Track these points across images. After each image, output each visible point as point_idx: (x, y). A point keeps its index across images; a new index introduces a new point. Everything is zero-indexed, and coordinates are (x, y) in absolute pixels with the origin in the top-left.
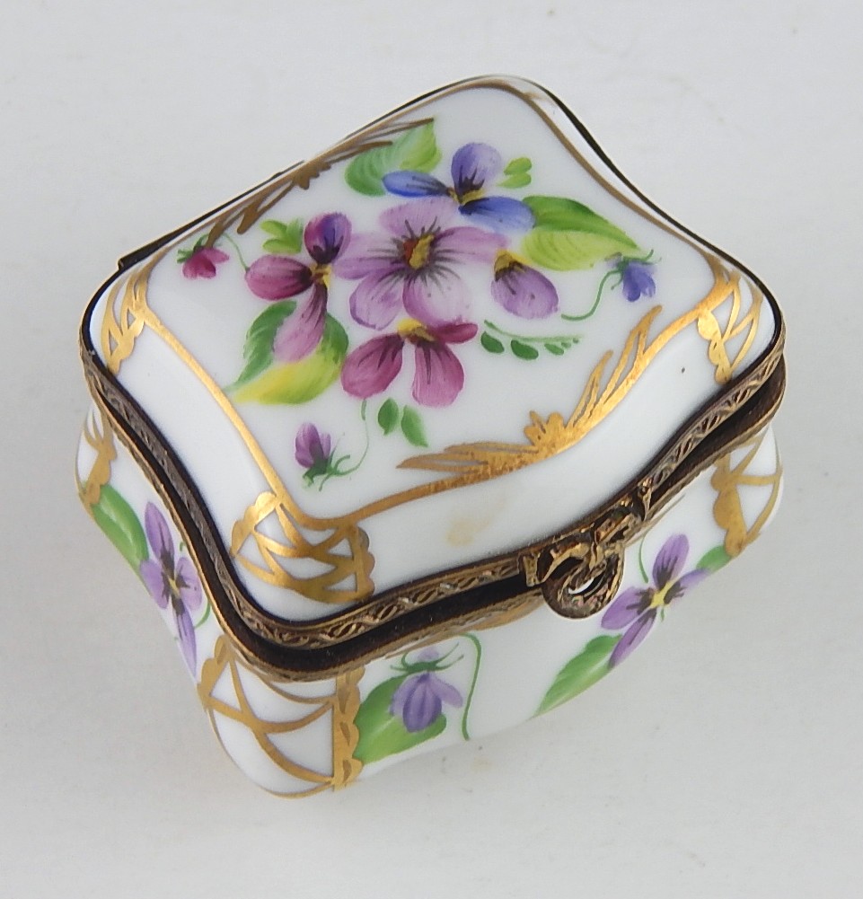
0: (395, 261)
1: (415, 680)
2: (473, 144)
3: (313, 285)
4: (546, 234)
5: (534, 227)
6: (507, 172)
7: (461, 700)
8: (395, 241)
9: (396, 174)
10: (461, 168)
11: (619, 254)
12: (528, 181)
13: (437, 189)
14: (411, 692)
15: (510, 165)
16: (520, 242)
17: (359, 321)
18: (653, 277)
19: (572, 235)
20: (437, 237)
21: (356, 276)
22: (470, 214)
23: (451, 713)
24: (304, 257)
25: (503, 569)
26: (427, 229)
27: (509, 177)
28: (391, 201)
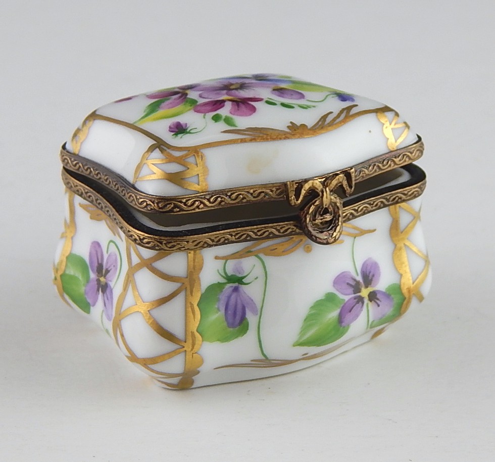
1: (231, 289)
7: (257, 311)
14: (229, 297)
23: (251, 318)
25: (277, 190)
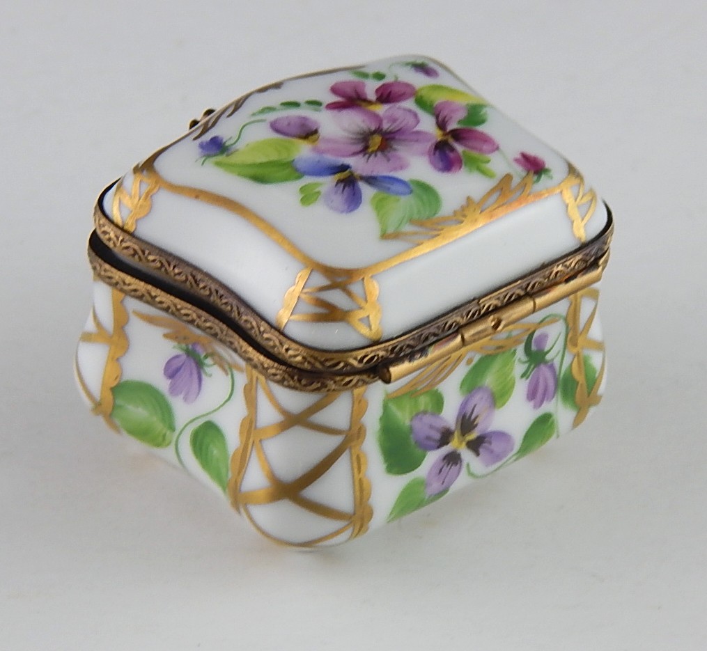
0: (393, 139)
2: (347, 212)
3: (448, 130)
4: (285, 157)
5: (294, 160)
6: (319, 193)
8: (395, 150)
9: (403, 194)
10: (354, 194)
11: (228, 155)
12: (302, 190)
13: (371, 180)
15: (317, 198)
16: (303, 151)
17: (410, 111)
18: (200, 150)
19: (264, 160)
20: (364, 150)
21: (418, 133)
22: (342, 165)
24: (459, 148)
26: (373, 155)
27: (317, 190)
28: (404, 175)
